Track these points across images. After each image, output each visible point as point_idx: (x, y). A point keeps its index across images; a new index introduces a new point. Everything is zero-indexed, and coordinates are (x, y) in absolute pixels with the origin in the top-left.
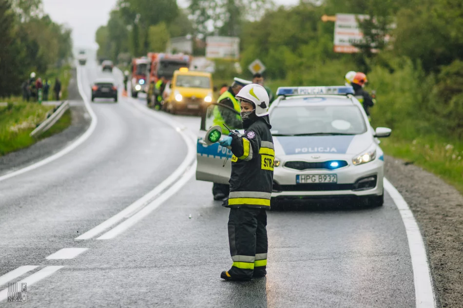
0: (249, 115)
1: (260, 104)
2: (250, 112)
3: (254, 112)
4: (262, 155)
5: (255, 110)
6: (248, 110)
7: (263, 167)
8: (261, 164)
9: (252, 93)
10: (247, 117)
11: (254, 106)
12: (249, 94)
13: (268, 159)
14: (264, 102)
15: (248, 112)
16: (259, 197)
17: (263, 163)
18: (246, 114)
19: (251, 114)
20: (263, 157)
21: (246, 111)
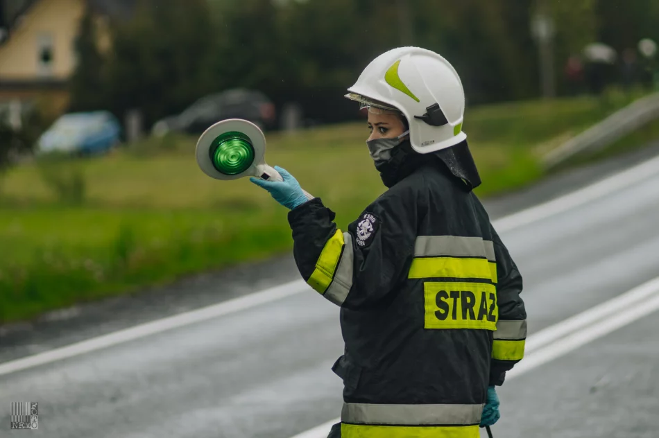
0: (392, 152)
1: (422, 112)
2: (395, 139)
3: (406, 141)
4: (426, 284)
5: (408, 135)
6: (390, 135)
7: (431, 322)
8: (423, 312)
9: (392, 78)
10: (386, 156)
11: (404, 120)
12: (383, 82)
13: (454, 295)
14: (436, 106)
15: (386, 140)
16: (418, 421)
17: (431, 307)
18: (383, 148)
19: (396, 148)
20: (431, 291)
21: (382, 137)
